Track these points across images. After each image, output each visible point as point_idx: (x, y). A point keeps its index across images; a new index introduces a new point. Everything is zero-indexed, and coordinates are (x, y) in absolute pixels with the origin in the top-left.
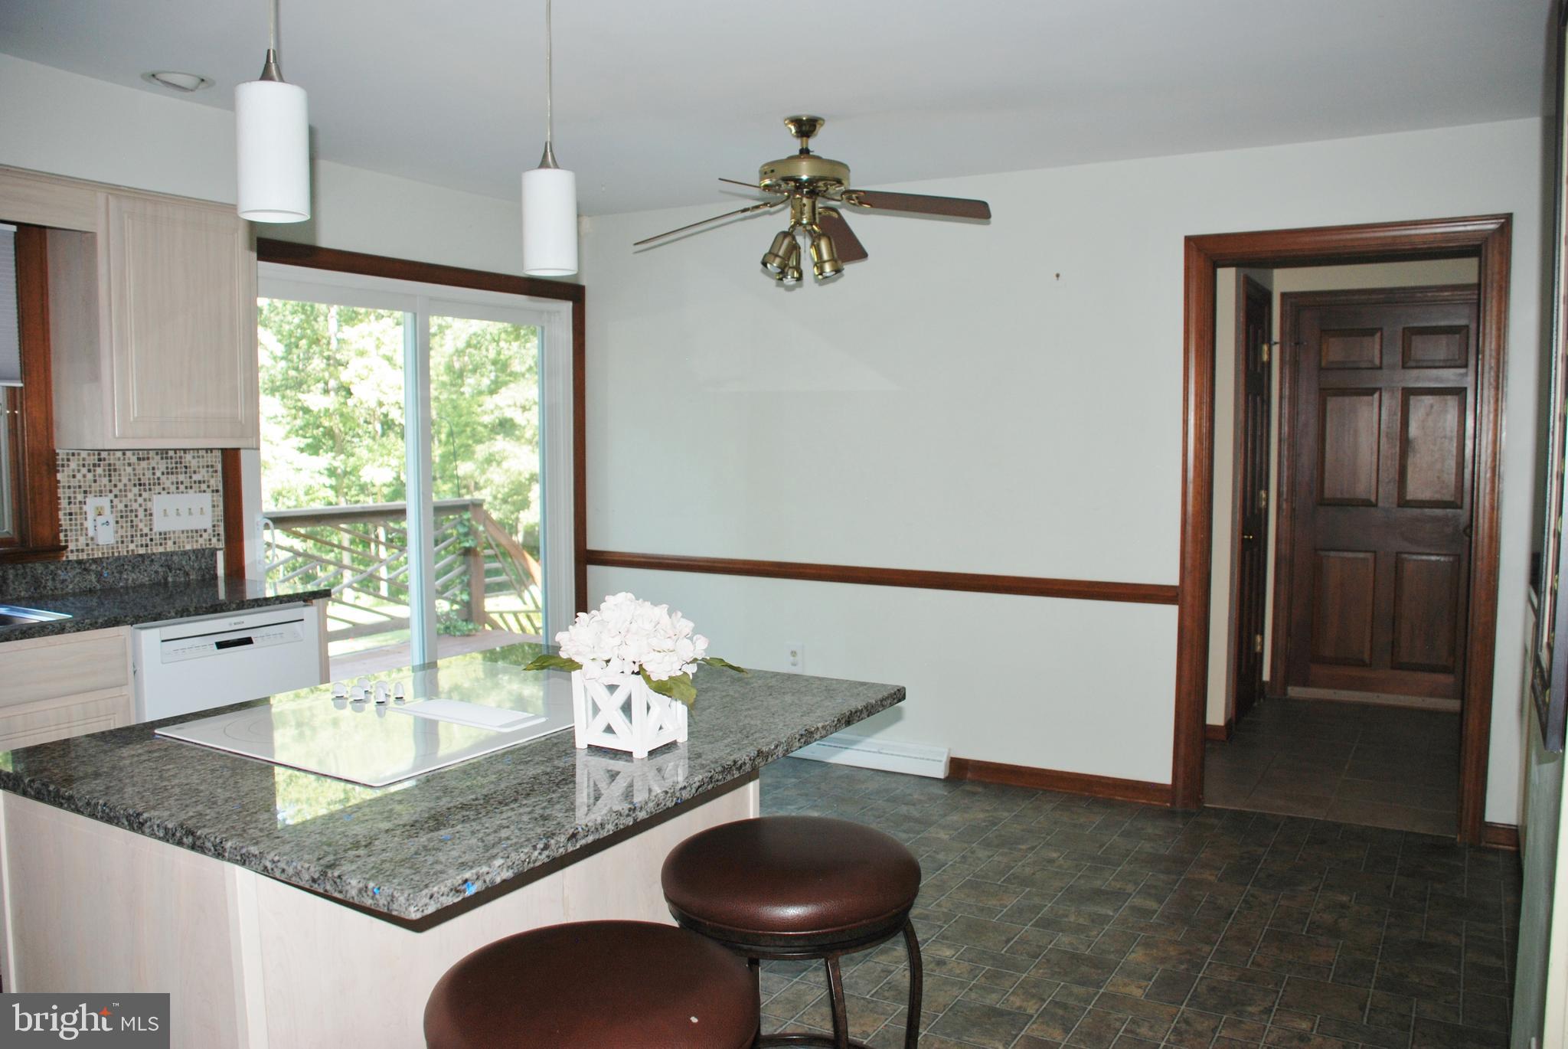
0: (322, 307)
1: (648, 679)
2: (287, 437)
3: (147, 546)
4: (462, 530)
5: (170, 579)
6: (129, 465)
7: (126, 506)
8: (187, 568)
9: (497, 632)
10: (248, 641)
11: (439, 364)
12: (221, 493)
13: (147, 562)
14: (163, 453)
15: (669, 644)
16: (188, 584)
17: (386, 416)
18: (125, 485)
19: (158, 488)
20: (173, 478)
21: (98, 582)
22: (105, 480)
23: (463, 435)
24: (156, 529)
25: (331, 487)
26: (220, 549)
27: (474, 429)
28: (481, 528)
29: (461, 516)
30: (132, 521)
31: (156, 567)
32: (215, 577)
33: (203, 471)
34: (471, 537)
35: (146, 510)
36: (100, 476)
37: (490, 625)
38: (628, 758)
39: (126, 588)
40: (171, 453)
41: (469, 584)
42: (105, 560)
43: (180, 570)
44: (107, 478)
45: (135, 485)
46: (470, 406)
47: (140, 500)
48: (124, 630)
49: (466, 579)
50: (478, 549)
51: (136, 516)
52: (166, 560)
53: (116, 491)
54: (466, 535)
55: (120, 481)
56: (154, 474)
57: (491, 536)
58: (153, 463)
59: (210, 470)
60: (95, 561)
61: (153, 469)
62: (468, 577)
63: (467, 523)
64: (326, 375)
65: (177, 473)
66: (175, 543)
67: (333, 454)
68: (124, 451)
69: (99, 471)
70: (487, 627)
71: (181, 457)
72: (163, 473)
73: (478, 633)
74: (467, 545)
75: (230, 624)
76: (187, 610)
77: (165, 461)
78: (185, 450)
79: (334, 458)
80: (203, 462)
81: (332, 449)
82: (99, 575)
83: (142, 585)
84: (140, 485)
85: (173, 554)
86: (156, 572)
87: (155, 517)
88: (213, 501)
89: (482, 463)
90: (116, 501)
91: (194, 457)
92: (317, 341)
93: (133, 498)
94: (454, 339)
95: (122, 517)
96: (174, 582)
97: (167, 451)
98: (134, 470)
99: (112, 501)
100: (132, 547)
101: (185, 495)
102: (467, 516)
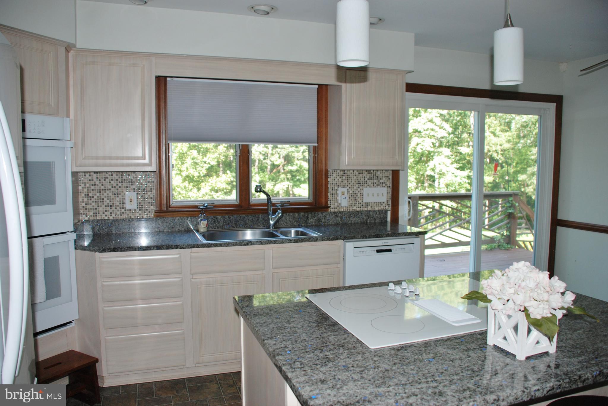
0: (468, 113)
1: (528, 316)
2: (452, 163)
3: (360, 207)
4: (508, 205)
5: (368, 221)
6: (355, 175)
7: (353, 192)
8: (375, 217)
9: (521, 250)
10: (390, 250)
11: (514, 134)
12: (391, 187)
13: (360, 214)
14: (368, 171)
15: (546, 296)
16: (375, 224)
17: (491, 155)
18: (353, 184)
19: (366, 185)
20: (372, 181)
21: (341, 220)
22: (346, 181)
23: (523, 164)
24: (364, 201)
25: (468, 183)
26: (389, 210)
27: (528, 161)
28: (517, 204)
29: (508, 199)
30: (355, 198)
31: (363, 216)
32: (386, 221)
33: (384, 179)
34: (512, 208)
35: (361, 194)
36: (344, 180)
37: (518, 246)
38: (513, 358)
39: (351, 224)
40: (372, 171)
41: (510, 227)
42: (344, 213)
43: (372, 218)
44: (347, 181)
45: (357, 184)
46: (526, 152)
47: (359, 190)
48: (340, 242)
49: (509, 226)
50: (515, 213)
51: (357, 196)
52: (367, 214)
53: (349, 186)
54: (510, 207)
55: (352, 182)
56: (365, 179)
57: (522, 208)
58: (364, 175)
59: (387, 178)
60: (340, 212)
61: (365, 177)
62: (510, 225)
63: (511, 202)
64: (469, 140)
65: (374, 179)
66: (371, 207)
67: (470, 170)
68: (353, 170)
69: (344, 178)
70: (517, 247)
71: (375, 173)
72: (368, 179)
73: (512, 249)
74: (510, 211)
75: (383, 243)
76: (366, 236)
77: (369, 174)
78: (377, 170)
79: (470, 172)
80: (384, 175)
81: (469, 169)
82: (341, 218)
83: (357, 223)
84: (359, 183)
85: (370, 211)
86: (363, 218)
87: (364, 196)
88: (387, 191)
89: (530, 175)
90: (350, 190)
91: (381, 173)
92: (466, 127)
93: (356, 189)
94: (516, 124)
95: (351, 196)
96: (370, 222)
97: (370, 170)
98: (357, 177)
99: (348, 190)
100: (355, 208)
101: (376, 188)
102: (511, 199)
